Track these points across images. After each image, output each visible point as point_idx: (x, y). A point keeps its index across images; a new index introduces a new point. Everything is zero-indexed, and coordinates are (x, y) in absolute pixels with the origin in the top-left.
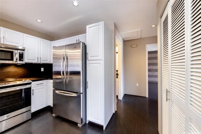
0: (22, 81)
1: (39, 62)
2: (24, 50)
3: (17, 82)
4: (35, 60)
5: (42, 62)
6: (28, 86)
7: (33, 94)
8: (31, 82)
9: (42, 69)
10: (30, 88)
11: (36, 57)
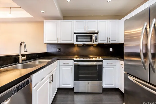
0: (97, 58)
1: (109, 42)
2: (97, 33)
3: (94, 58)
4: (105, 41)
5: (112, 42)
6: (100, 63)
7: (104, 71)
8: (102, 60)
9: (111, 50)
10: (101, 65)
11: (107, 38)
